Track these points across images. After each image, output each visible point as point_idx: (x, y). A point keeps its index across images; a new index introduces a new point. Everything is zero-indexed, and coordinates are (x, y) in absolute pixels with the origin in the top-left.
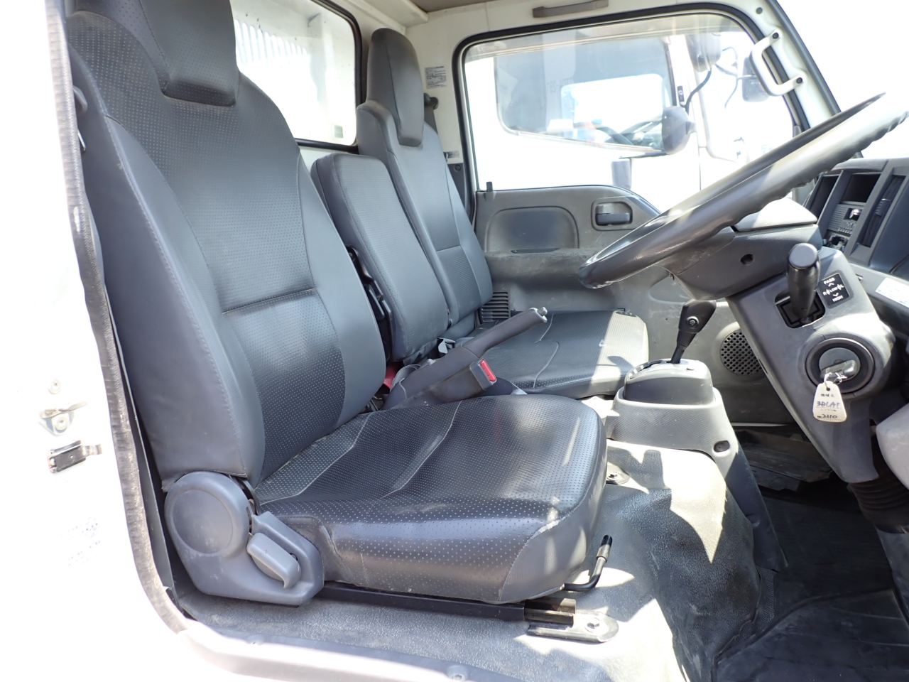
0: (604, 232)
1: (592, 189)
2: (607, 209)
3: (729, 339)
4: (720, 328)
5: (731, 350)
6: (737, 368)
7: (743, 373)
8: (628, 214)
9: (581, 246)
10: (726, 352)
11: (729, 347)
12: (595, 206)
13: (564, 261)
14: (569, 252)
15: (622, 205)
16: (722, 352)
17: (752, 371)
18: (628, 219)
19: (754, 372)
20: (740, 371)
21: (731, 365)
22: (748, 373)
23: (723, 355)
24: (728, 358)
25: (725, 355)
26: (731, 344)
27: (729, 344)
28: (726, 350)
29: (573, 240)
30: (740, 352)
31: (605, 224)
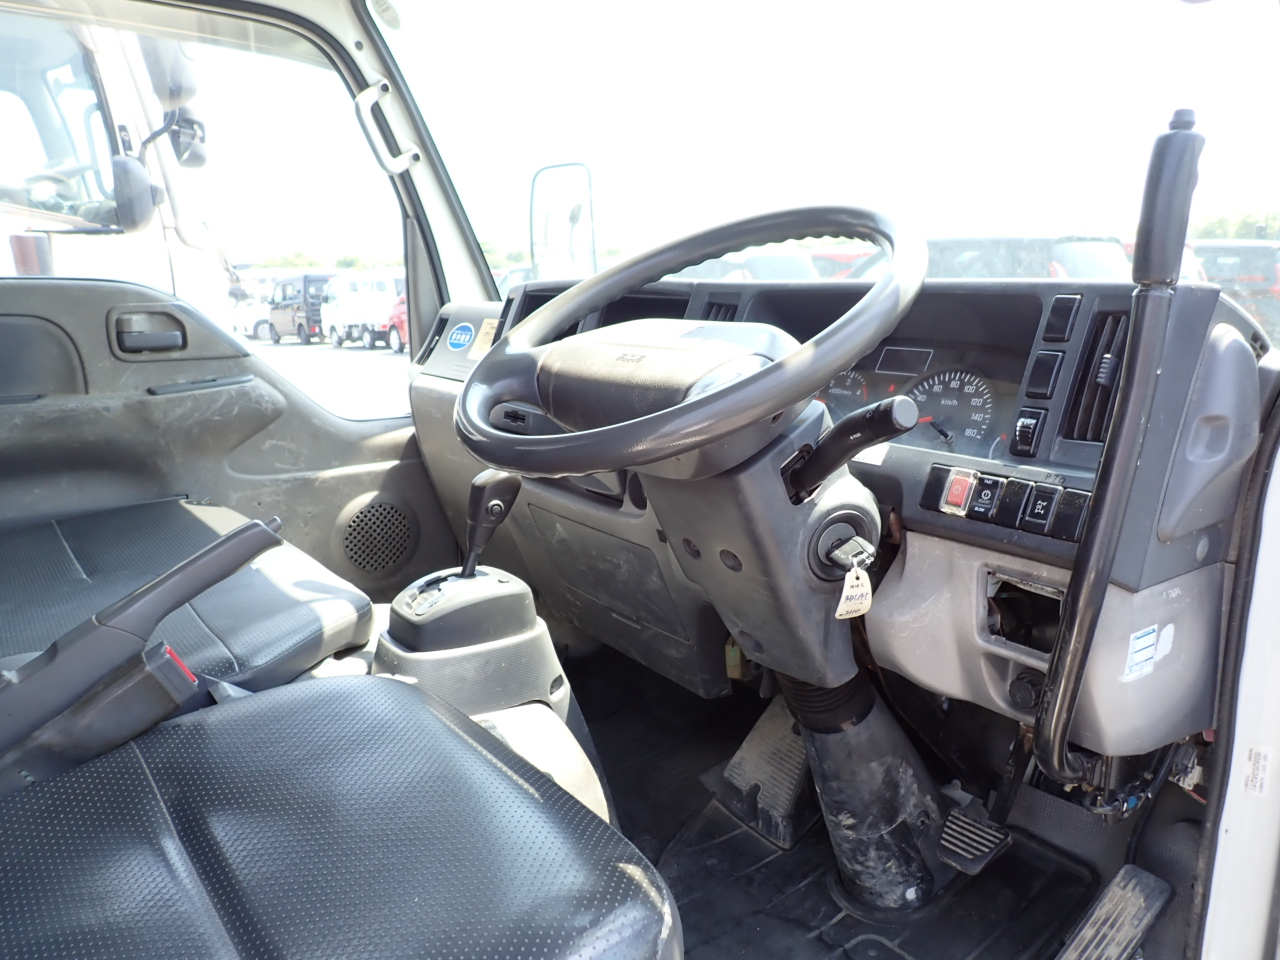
0: (135, 365)
1: (101, 287)
2: (139, 324)
3: (354, 522)
4: (340, 508)
5: (359, 537)
6: (368, 562)
7: (376, 569)
8: (178, 333)
9: (91, 390)
10: (351, 542)
11: (355, 534)
12: (114, 318)
13: (64, 419)
14: (74, 402)
15: (164, 318)
16: (347, 542)
17: (387, 563)
18: (180, 341)
19: (391, 563)
20: (372, 565)
21: (360, 560)
22: (384, 567)
23: (347, 547)
24: (355, 549)
25: (351, 546)
26: (359, 529)
27: (355, 530)
28: (351, 538)
29: (72, 379)
30: (371, 539)
31: (137, 351)
